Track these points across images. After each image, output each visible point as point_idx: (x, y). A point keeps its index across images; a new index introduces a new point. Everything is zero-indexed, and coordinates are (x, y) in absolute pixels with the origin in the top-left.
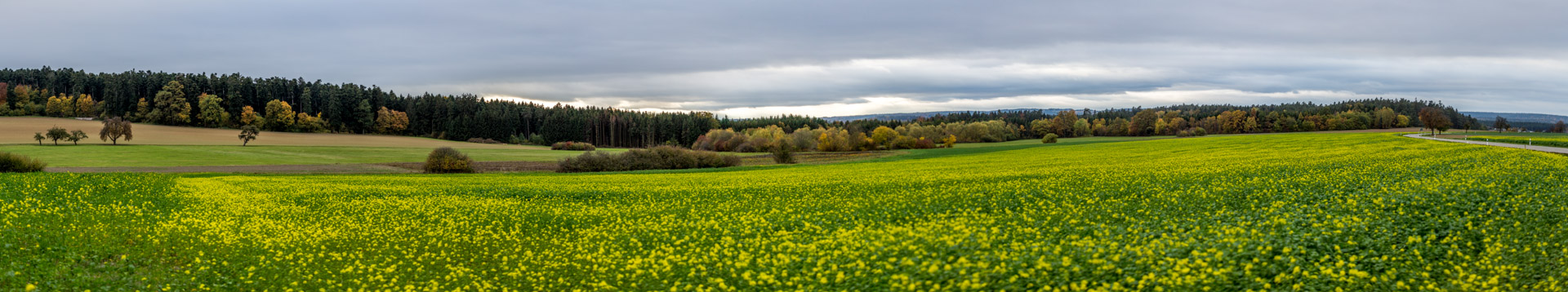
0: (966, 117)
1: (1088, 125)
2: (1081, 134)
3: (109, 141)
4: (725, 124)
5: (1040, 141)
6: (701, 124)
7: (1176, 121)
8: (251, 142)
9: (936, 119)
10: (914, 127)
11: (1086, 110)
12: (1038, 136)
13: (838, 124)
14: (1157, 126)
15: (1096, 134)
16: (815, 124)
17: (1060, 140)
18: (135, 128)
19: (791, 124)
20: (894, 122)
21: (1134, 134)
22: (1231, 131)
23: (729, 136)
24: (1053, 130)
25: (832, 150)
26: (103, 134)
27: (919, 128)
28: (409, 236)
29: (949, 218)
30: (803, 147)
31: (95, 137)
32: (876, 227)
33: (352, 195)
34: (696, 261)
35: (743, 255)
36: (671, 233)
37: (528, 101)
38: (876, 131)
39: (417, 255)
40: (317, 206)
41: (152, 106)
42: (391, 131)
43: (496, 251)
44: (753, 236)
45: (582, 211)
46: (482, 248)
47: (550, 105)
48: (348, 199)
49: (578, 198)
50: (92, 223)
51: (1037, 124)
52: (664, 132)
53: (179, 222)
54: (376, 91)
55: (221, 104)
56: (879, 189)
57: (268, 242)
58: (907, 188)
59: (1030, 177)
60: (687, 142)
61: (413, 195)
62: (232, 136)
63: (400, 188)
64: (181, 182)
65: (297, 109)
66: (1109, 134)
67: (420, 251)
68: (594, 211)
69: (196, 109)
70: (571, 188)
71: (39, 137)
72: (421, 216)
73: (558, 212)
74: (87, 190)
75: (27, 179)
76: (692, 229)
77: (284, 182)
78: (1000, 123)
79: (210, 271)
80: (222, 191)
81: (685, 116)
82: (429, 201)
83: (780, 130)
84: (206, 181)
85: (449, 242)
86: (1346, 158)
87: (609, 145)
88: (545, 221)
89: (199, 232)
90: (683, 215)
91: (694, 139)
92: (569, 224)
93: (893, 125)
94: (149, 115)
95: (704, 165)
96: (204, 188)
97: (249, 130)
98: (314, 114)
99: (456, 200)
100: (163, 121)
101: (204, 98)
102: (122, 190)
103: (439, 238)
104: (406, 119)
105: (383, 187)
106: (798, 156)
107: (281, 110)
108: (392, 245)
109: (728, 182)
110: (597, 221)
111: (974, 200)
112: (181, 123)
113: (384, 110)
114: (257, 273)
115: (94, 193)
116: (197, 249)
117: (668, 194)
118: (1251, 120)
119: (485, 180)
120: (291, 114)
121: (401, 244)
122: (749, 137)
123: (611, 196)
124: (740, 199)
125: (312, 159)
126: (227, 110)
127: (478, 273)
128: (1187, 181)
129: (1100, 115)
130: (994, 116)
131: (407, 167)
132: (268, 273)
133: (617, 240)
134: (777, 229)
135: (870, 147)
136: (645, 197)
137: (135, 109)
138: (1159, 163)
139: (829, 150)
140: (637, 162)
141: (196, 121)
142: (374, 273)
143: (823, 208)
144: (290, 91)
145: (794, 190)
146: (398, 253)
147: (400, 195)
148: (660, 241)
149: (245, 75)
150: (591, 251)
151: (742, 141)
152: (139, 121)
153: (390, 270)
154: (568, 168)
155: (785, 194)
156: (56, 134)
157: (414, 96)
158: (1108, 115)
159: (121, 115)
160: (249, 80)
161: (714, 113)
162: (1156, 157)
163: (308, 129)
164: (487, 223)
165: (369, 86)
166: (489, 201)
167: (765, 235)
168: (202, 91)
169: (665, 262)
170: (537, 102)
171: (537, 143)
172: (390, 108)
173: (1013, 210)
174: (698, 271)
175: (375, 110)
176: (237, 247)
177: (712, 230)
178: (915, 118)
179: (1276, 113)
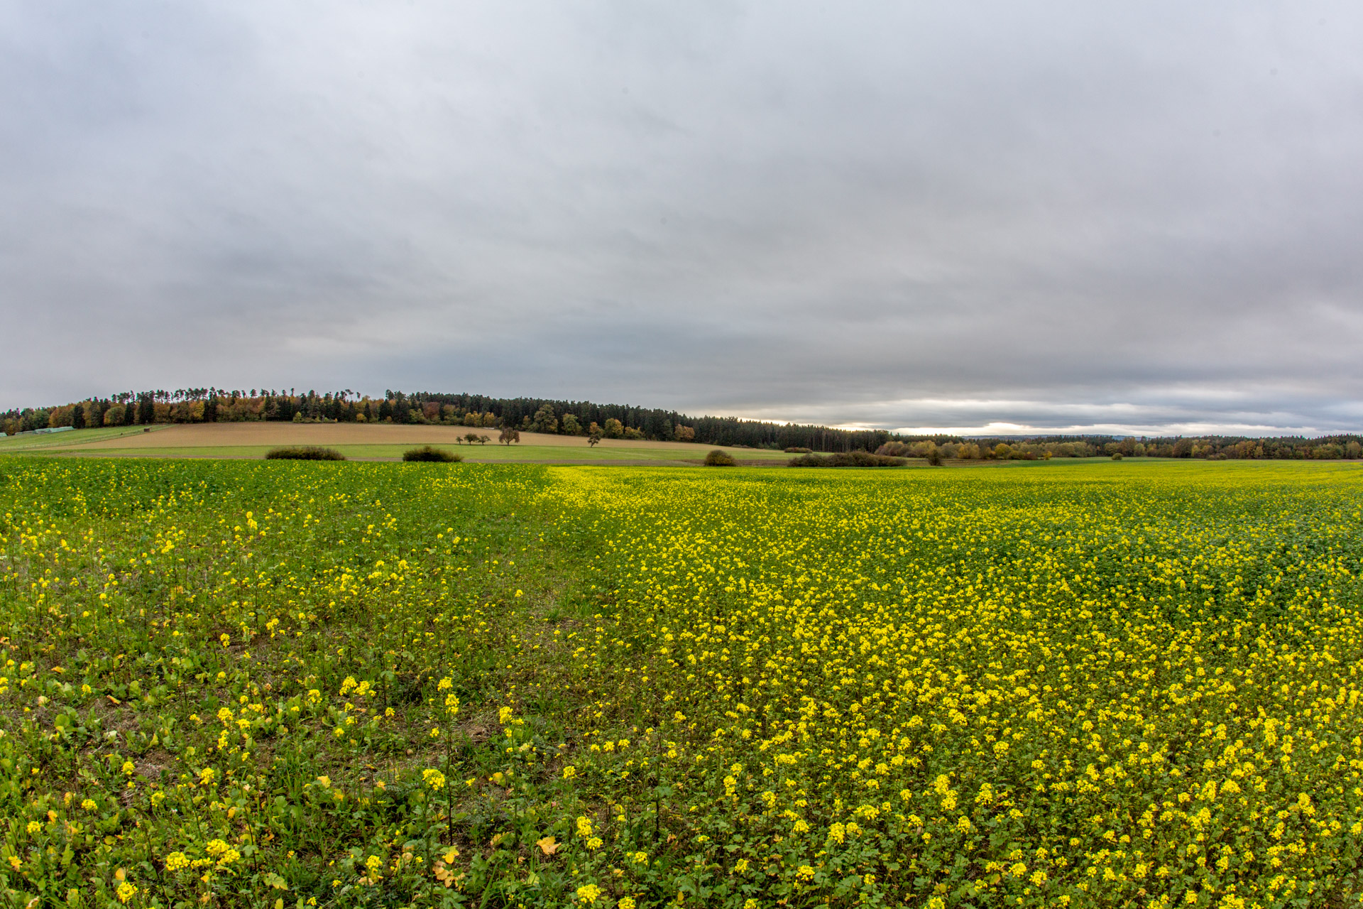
0: (1059, 439)
1: (1144, 448)
2: (1139, 455)
3: (505, 443)
4: (897, 438)
5: (1109, 459)
6: (881, 438)
7: (1206, 448)
8: (595, 445)
9: (1039, 440)
10: (1024, 445)
11: (1143, 437)
12: (1109, 455)
13: (972, 440)
14: (1193, 451)
15: (1149, 455)
16: (956, 440)
17: (1124, 459)
18: (521, 434)
19: (940, 440)
20: (1010, 441)
21: (1176, 456)
22: (1245, 457)
23: (900, 446)
24: (1120, 451)
25: (968, 458)
26: (501, 438)
27: (1026, 446)
28: (696, 504)
29: (1052, 506)
30: (948, 455)
31: (495, 440)
32: (1003, 509)
33: (659, 479)
34: (883, 524)
35: (916, 521)
36: (866, 505)
37: (769, 422)
38: (998, 447)
39: (702, 515)
40: (638, 485)
41: (533, 420)
42: (684, 440)
43: (752, 513)
44: (920, 510)
45: (806, 490)
46: (743, 511)
47: (783, 423)
48: (657, 481)
49: (803, 482)
50: (492, 494)
51: (1109, 446)
52: (857, 443)
53: (549, 493)
54: (675, 414)
55: (577, 421)
56: (1001, 485)
57: (606, 506)
58: (1020, 485)
59: (1106, 483)
60: (870, 449)
61: (698, 479)
62: (584, 441)
63: (690, 475)
64: (550, 469)
65: (625, 424)
66: (1159, 455)
67: (704, 513)
68: (814, 491)
69: (561, 424)
70: (798, 476)
71: (459, 440)
72: (704, 491)
73: (791, 490)
74: (490, 473)
75: (451, 466)
76: (879, 504)
77: (616, 470)
78: (1082, 444)
79: (570, 524)
80: (577, 475)
81: (870, 433)
82: (708, 483)
83: (933, 444)
84: (567, 469)
85: (722, 507)
86: (1327, 482)
87: (821, 450)
88: (783, 496)
89: (562, 500)
90: (872, 494)
91: (876, 448)
92: (798, 498)
93: (1009, 443)
94: (531, 426)
95: (882, 464)
96: (565, 473)
97: (595, 438)
98: (635, 428)
99: (725, 482)
100: (538, 431)
101: (567, 417)
102: (513, 474)
103: (716, 505)
104: (693, 432)
105: (679, 474)
106: (945, 461)
107: (614, 425)
108: (686, 509)
109: (899, 476)
110: (816, 496)
111: (1069, 495)
112: (552, 432)
113: (680, 426)
114: (600, 525)
115: (494, 476)
116: (560, 510)
117: (861, 482)
118: (1259, 449)
119: (743, 471)
120: (621, 428)
121: (692, 508)
122: (913, 448)
123: (824, 481)
124: (908, 486)
125: (634, 456)
126: (580, 424)
127: (743, 528)
128: (1216, 492)
129: (1153, 441)
130: (1079, 438)
131: (693, 462)
132: (607, 526)
133: (831, 508)
134: (936, 506)
135: (993, 457)
136: (846, 483)
137: (521, 423)
138: (1195, 478)
139: (965, 458)
140: (840, 461)
141: (561, 431)
142: (675, 525)
143: (965, 495)
144: (621, 413)
145: (944, 483)
146: (689, 513)
147: (689, 479)
148: (859, 510)
149: (592, 402)
150: (815, 514)
151: (907, 450)
152: (524, 430)
153: (686, 523)
154: (796, 464)
155: (940, 485)
156: (471, 438)
157: (698, 418)
158: (1158, 442)
159: (513, 427)
160: (595, 405)
161: (890, 431)
162: (1192, 474)
163: (631, 437)
164: (745, 496)
165: (670, 411)
166: (747, 483)
167: (928, 510)
168: (565, 412)
169: (863, 523)
170: (775, 422)
171: (775, 448)
172: (683, 425)
173: (1097, 503)
174: (886, 530)
175: (674, 426)
176: (587, 509)
177: (893, 504)
178: (1024, 439)
179: (1276, 444)
